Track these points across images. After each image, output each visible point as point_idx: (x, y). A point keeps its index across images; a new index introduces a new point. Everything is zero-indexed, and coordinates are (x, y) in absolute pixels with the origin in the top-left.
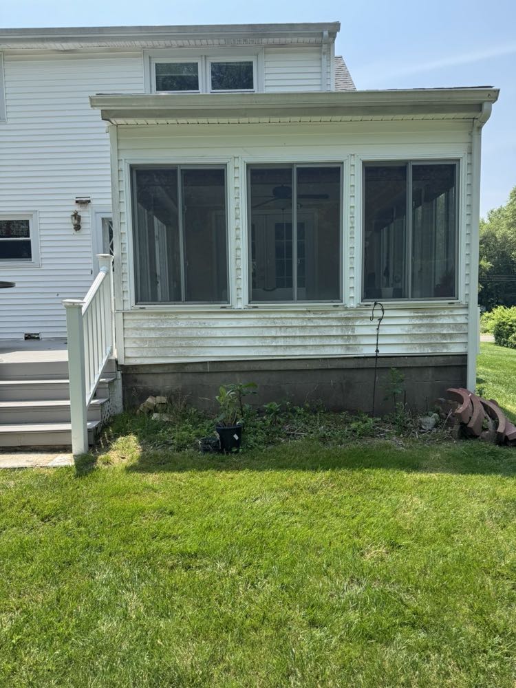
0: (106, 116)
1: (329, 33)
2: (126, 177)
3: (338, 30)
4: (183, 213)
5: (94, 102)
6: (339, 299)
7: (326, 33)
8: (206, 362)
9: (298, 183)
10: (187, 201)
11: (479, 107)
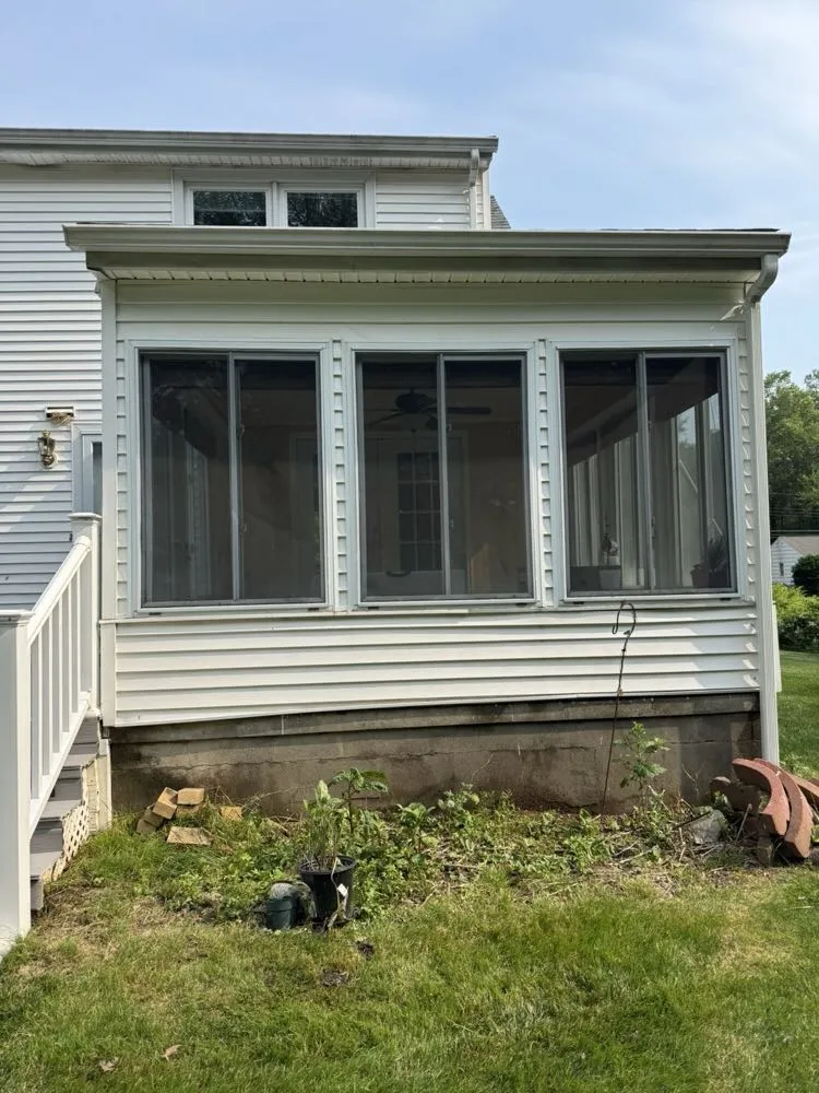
0: (95, 261)
1: (480, 153)
2: (131, 370)
3: (495, 150)
4: (238, 437)
5: (72, 236)
6: (527, 591)
7: (475, 153)
8: (278, 717)
9: (447, 387)
10: (244, 415)
11: (755, 263)
